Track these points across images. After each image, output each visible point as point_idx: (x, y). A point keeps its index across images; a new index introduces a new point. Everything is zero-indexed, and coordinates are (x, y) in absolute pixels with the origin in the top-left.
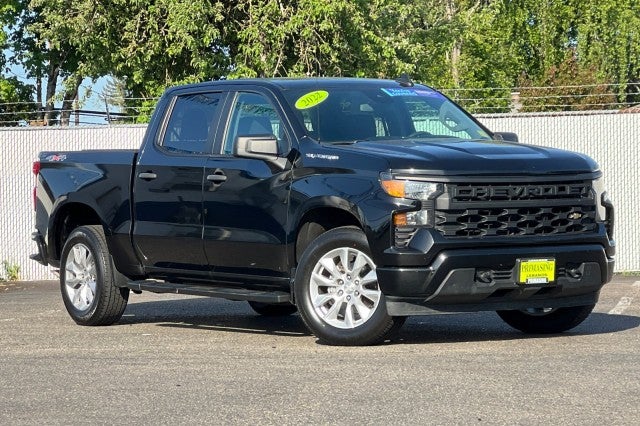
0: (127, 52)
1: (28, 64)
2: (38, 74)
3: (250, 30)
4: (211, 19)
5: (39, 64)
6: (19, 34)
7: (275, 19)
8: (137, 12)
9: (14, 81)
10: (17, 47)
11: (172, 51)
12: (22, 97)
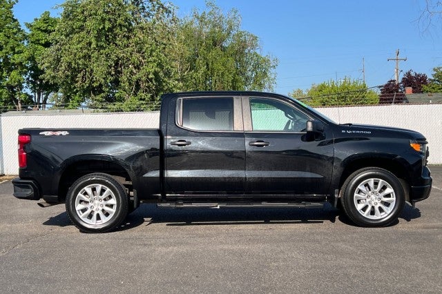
0: (78, 85)
1: (31, 88)
2: (34, 92)
3: (124, 78)
4: (109, 73)
5: (35, 88)
6: (28, 79)
7: (132, 73)
8: (81, 71)
9: (26, 94)
10: (28, 83)
11: (95, 85)
12: (29, 99)
